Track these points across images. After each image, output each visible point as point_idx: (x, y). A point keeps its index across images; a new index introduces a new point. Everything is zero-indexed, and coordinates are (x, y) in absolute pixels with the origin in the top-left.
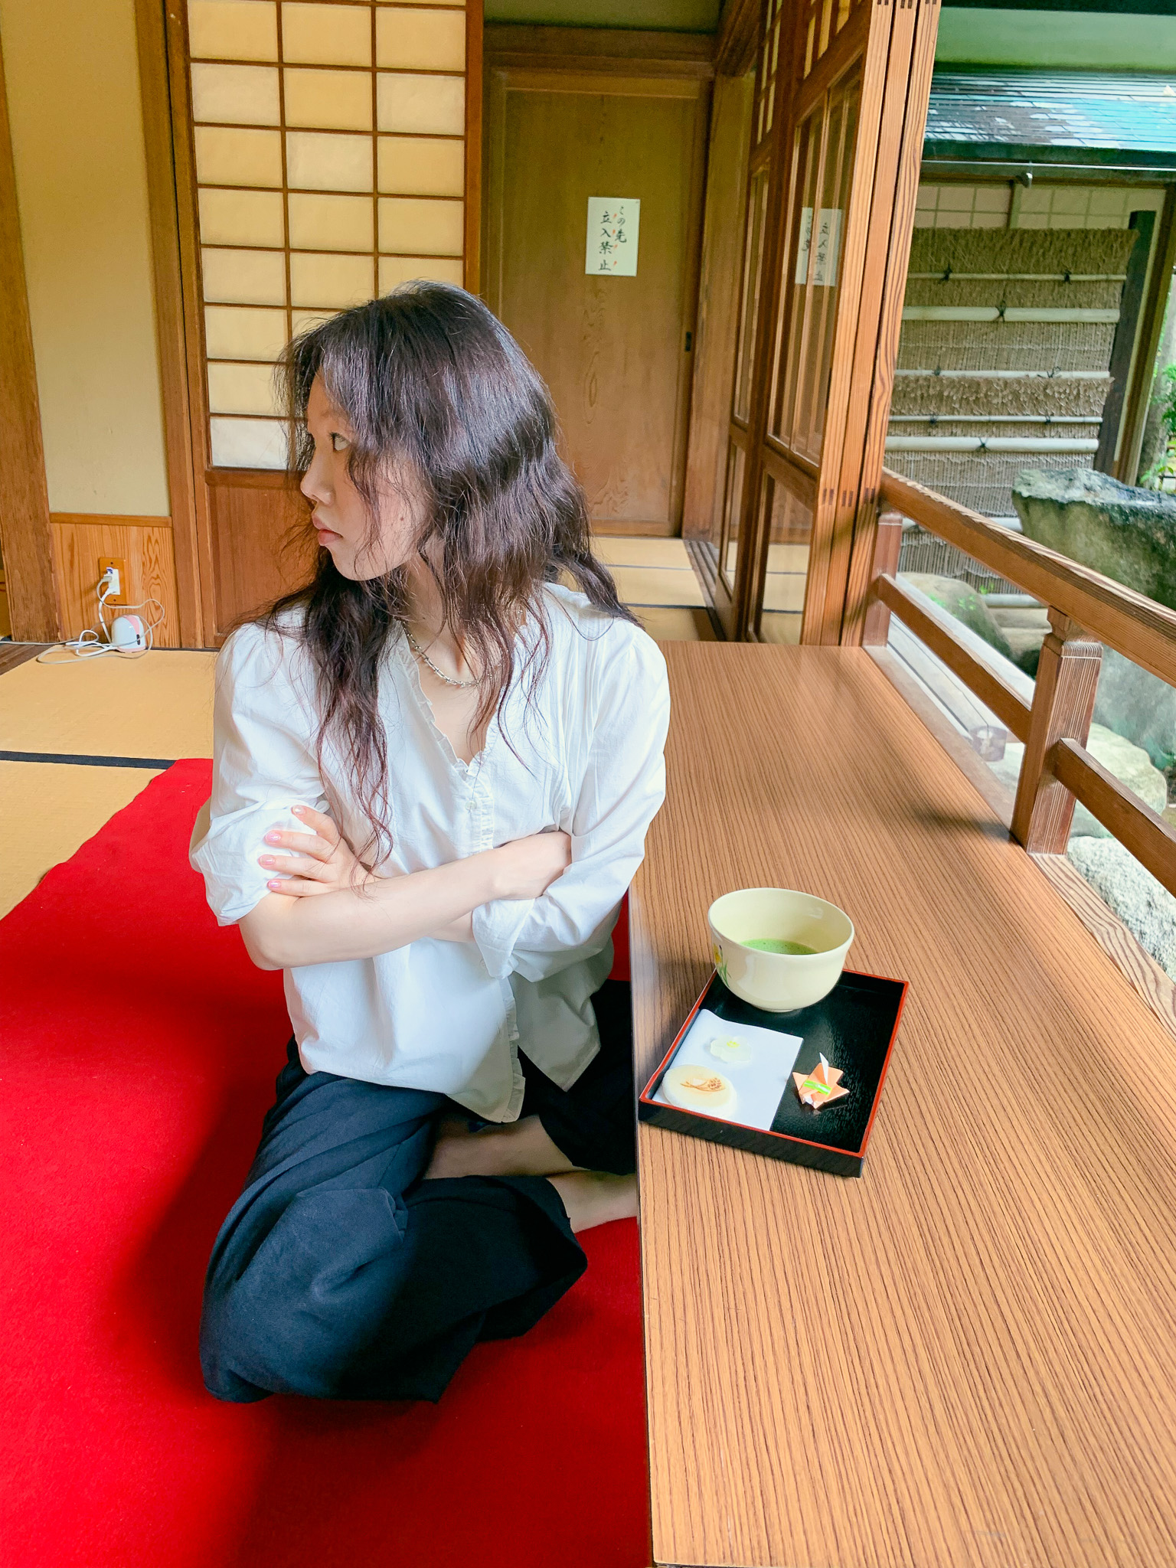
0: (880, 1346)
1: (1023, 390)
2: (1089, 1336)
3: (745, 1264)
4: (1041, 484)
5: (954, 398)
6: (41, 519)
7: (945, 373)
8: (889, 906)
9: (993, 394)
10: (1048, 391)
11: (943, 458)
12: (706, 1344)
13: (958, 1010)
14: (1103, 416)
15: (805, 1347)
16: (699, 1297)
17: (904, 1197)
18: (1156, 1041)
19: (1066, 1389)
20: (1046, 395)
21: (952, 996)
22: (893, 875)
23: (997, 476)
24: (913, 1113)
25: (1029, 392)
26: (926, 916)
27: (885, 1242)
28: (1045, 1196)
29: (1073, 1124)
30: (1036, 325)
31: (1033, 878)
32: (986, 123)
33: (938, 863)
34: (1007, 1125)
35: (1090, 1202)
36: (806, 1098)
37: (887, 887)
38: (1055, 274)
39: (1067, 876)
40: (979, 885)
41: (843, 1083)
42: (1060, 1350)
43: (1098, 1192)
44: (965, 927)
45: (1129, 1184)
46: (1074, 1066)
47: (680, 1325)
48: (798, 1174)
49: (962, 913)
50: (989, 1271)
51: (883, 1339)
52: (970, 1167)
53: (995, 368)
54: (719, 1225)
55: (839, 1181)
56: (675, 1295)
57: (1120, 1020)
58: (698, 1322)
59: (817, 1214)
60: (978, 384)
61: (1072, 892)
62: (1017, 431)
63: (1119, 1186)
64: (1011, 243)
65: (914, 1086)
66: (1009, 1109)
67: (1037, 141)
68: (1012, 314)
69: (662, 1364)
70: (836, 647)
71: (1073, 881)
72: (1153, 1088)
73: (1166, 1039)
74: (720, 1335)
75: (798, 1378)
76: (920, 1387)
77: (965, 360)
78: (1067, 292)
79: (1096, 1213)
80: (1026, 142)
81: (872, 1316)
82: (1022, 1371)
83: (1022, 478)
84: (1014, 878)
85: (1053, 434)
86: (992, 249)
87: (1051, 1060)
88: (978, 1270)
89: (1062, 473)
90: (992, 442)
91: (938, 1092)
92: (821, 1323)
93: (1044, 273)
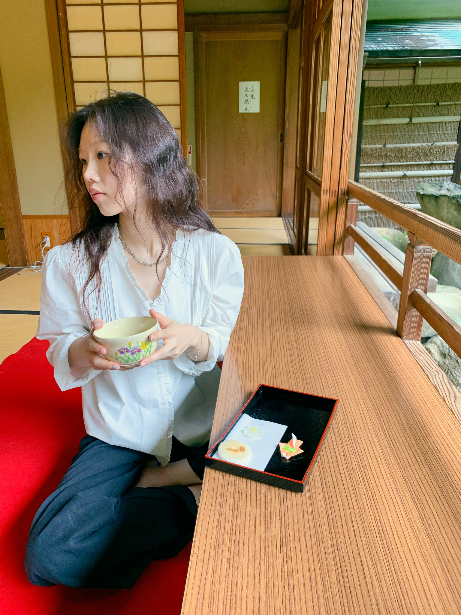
0: (299, 578)
1: (421, 151)
2: (403, 573)
3: (242, 535)
4: (428, 189)
5: (392, 156)
6: (19, 218)
7: (388, 146)
8: (337, 365)
9: (408, 153)
10: (431, 151)
11: (388, 181)
12: (215, 577)
13: (361, 412)
14: (455, 160)
15: (263, 578)
16: (217, 552)
17: (323, 502)
18: (452, 425)
19: (388, 602)
20: (430, 153)
21: (359, 405)
22: (341, 351)
23: (411, 187)
24: (333, 460)
25: (423, 152)
26: (353, 369)
27: (310, 524)
28: (390, 501)
29: (408, 465)
30: (426, 124)
31: (404, 352)
32: (401, 42)
33: (362, 346)
34: (377, 466)
35: (411, 504)
36: (283, 454)
37: (337, 357)
38: (433, 102)
39: (419, 350)
40: (379, 355)
41: (302, 447)
42: (388, 581)
43: (416, 499)
44: (370, 374)
45: (431, 495)
46: (412, 438)
47: (205, 566)
48: (275, 491)
49: (370, 368)
50: (358, 539)
51: (302, 574)
52: (356, 486)
53: (409, 143)
54: (233, 516)
55: (294, 494)
56: (206, 552)
57: (436, 416)
58: (214, 566)
59: (280, 511)
60: (402, 150)
61: (421, 357)
62: (419, 168)
63: (426, 495)
64: (414, 90)
65: (336, 448)
66: (379, 459)
67: (423, 48)
68: (415, 120)
69: (193, 587)
70: (332, 256)
71: (422, 353)
72: (448, 448)
73: (456, 424)
74: (223, 572)
75: (257, 595)
76: (316, 600)
77: (396, 140)
78: (438, 110)
79: (414, 509)
80: (418, 49)
81: (298, 562)
82: (367, 592)
83: (420, 187)
84: (395, 351)
85: (434, 168)
86: (406, 94)
87: (402, 435)
88: (353, 538)
89: (437, 184)
90: (408, 173)
91: (347, 450)
92: (273, 567)
93: (428, 102)
